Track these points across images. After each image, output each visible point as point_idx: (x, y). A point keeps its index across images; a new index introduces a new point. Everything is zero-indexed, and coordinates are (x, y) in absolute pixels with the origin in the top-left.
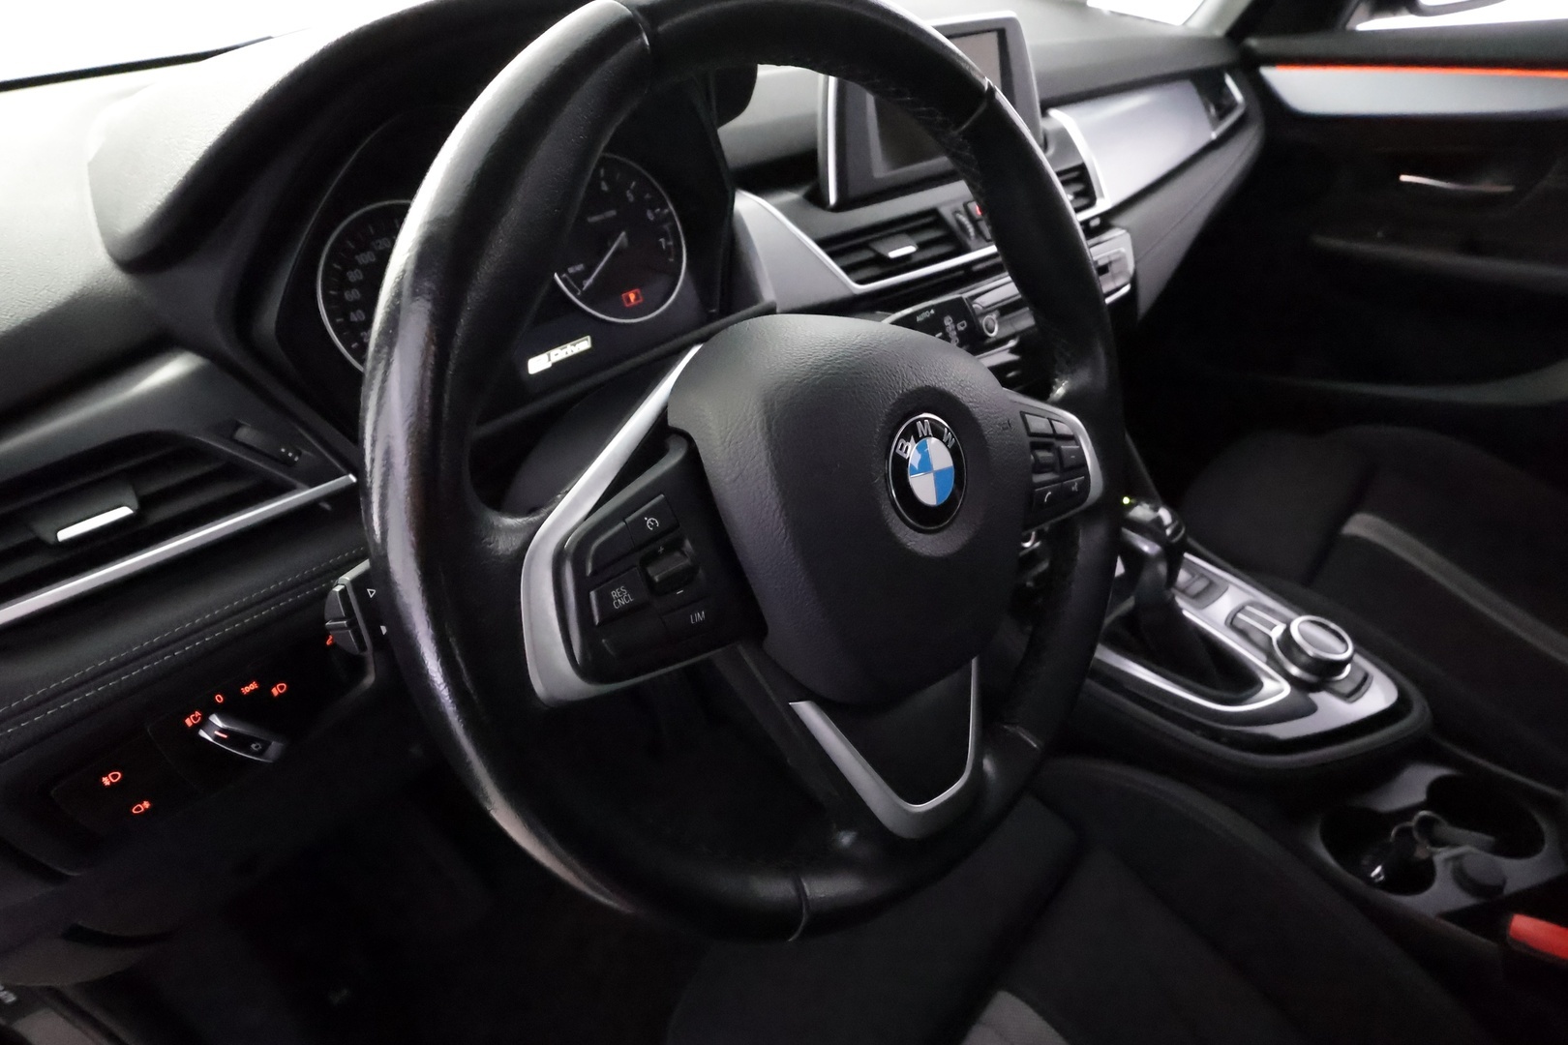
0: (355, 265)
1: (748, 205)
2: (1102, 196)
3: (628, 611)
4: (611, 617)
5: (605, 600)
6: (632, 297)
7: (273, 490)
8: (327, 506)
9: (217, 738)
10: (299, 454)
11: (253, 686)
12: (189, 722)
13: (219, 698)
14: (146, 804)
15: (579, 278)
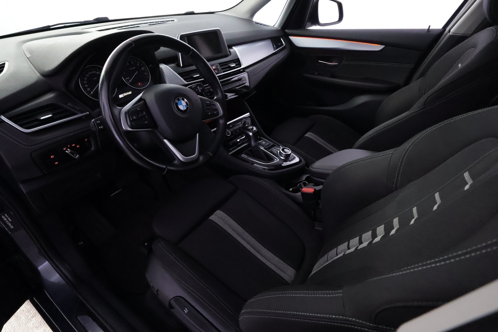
0: (85, 77)
1: (163, 66)
2: (243, 65)
3: (135, 120)
4: (133, 120)
5: (132, 118)
6: (140, 84)
7: (74, 114)
8: (83, 117)
9: (69, 152)
10: (79, 108)
11: (74, 145)
12: (64, 149)
13: (69, 146)
14: (57, 163)
15: (128, 80)
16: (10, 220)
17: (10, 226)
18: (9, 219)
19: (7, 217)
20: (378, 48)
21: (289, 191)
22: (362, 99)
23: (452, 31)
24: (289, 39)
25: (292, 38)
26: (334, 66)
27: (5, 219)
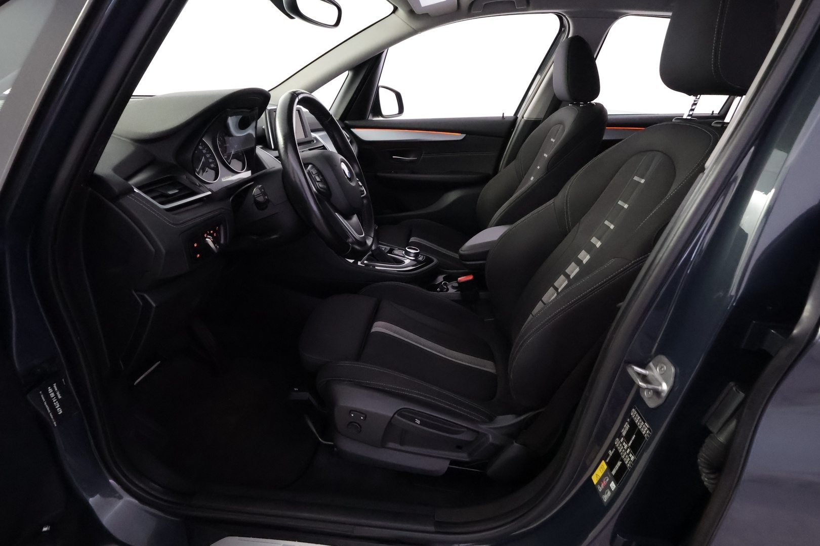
7: (196, 193)
8: (205, 199)
16: (60, 397)
17: (58, 409)
18: (58, 393)
19: (56, 389)
20: (459, 137)
21: (437, 291)
22: (452, 196)
23: (525, 116)
24: (352, 131)
25: (355, 131)
26: (413, 160)
27: (52, 395)
